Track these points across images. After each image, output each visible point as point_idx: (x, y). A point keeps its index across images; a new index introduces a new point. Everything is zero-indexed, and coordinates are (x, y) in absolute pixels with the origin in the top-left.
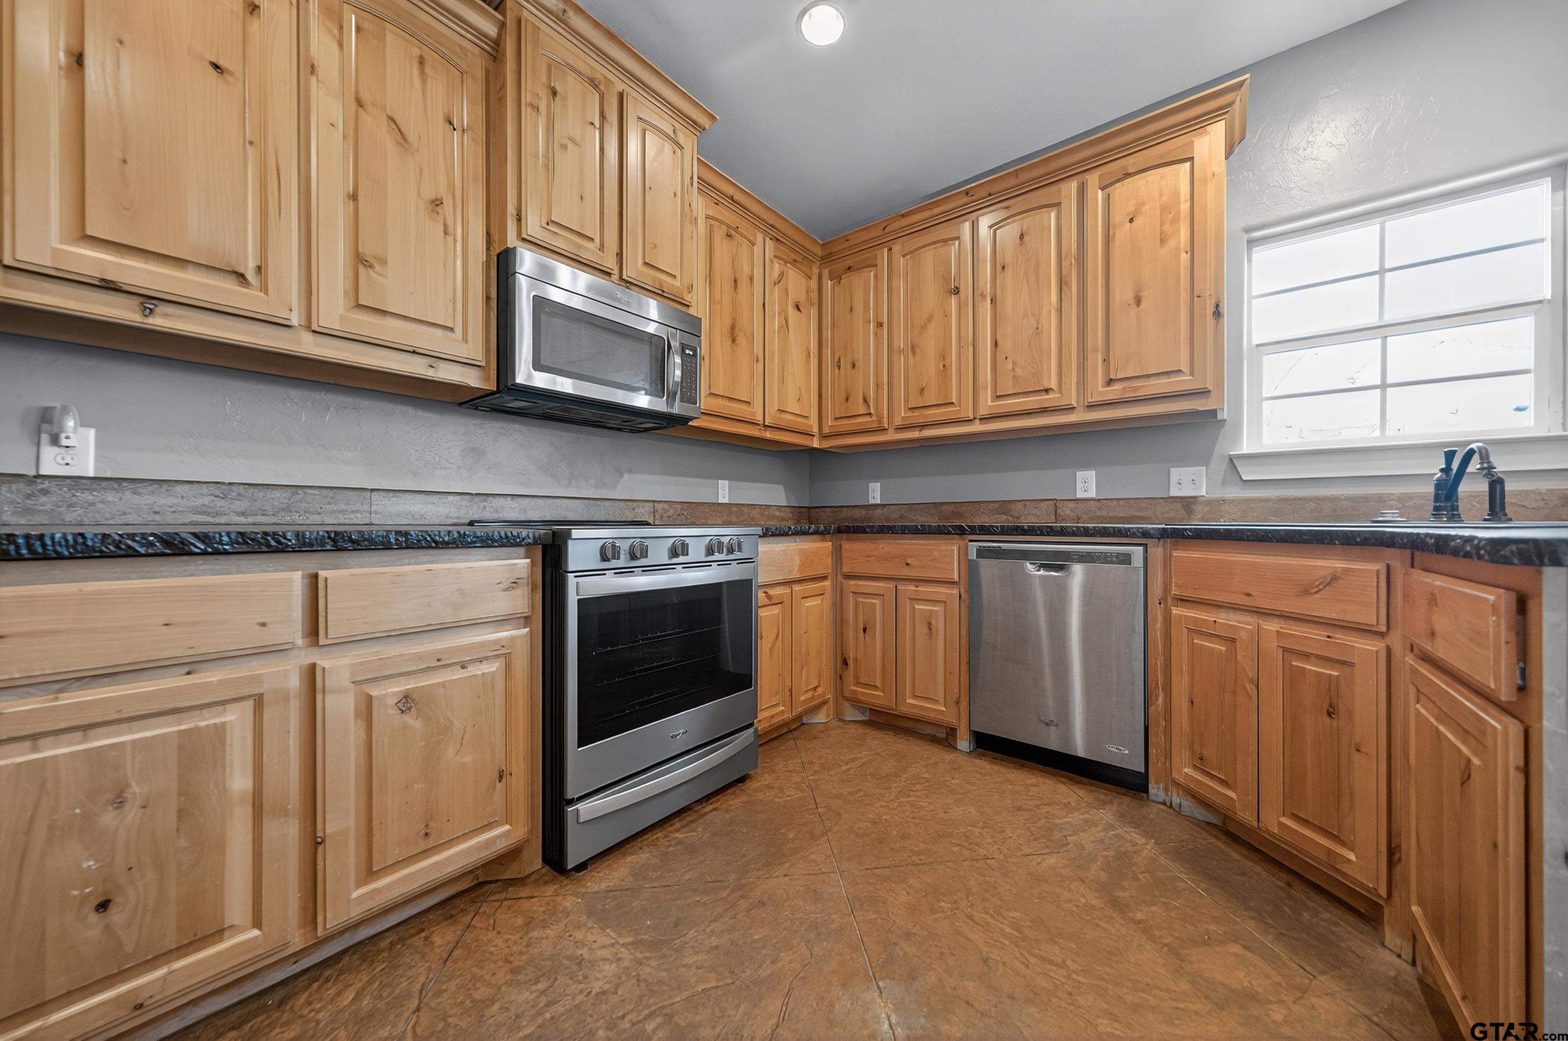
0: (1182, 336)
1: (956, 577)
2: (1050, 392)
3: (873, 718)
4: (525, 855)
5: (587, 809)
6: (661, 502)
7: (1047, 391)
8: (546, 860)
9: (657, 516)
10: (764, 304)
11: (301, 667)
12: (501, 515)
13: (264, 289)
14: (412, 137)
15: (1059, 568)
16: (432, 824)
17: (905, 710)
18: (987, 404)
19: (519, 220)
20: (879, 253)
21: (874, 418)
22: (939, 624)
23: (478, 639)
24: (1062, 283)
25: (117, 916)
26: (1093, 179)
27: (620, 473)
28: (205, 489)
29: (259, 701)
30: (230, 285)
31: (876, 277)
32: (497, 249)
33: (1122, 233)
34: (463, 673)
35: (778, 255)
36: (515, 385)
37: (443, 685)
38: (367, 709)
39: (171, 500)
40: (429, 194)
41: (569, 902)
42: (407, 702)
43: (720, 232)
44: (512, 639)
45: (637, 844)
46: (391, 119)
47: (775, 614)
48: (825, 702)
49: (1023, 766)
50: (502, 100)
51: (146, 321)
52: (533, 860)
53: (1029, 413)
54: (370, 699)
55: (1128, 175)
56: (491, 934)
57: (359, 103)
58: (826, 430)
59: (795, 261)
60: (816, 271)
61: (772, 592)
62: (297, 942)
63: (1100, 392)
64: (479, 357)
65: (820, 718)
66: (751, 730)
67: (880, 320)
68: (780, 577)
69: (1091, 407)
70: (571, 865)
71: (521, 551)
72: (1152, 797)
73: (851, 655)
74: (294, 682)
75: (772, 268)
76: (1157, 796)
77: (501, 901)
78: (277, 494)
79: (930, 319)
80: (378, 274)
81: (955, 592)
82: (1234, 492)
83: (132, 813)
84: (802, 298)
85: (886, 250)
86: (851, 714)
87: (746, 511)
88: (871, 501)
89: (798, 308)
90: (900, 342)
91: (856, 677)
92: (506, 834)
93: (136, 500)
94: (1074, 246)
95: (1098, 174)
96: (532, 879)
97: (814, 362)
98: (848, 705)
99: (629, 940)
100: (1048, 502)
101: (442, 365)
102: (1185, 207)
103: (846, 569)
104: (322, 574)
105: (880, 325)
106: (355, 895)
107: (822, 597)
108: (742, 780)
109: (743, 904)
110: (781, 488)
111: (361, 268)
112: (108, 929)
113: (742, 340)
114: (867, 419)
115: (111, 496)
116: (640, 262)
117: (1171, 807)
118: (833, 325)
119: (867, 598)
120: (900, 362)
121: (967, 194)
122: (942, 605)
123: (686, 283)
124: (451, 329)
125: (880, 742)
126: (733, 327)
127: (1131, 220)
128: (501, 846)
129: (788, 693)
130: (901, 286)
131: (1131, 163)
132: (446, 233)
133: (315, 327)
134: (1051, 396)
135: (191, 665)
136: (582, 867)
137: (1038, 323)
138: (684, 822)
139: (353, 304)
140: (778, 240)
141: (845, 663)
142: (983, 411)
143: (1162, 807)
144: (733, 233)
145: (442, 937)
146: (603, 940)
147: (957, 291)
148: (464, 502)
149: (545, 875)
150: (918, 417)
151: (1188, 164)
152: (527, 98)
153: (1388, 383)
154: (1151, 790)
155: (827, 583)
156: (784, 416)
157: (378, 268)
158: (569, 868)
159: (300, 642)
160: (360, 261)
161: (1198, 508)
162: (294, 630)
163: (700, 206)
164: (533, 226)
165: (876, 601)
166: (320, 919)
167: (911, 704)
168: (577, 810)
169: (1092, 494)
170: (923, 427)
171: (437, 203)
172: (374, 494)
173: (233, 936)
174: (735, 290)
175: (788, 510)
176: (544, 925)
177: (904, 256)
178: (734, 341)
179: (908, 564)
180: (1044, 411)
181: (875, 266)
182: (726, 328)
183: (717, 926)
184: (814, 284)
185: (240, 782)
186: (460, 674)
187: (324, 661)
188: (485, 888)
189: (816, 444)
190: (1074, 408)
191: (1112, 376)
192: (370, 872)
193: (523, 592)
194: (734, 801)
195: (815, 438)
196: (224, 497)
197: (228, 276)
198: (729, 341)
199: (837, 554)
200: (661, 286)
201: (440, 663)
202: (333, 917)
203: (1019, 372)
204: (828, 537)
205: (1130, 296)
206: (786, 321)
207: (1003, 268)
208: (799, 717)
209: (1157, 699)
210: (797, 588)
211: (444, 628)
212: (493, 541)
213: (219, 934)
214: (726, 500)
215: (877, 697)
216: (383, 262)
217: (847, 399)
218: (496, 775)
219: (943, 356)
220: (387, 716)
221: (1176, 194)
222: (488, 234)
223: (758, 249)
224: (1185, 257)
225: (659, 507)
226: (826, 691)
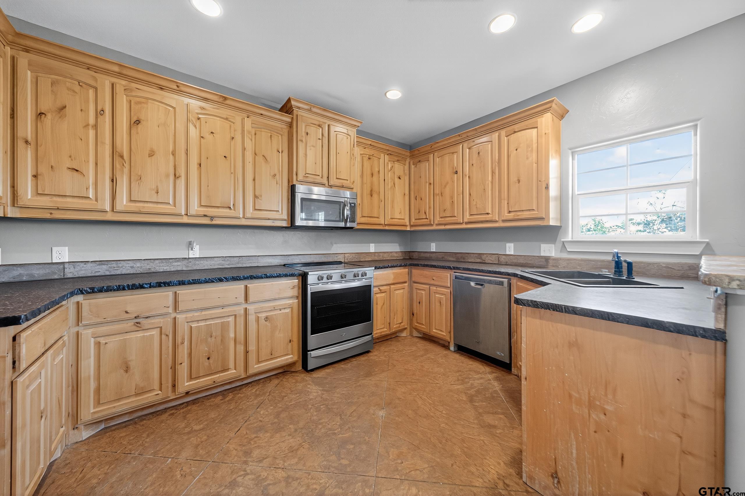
0: (534, 196)
1: (449, 286)
2: (489, 214)
3: (424, 336)
4: (297, 364)
5: (313, 354)
6: (347, 253)
7: (488, 214)
8: (303, 367)
9: (346, 259)
10: (384, 180)
11: (244, 308)
12: (293, 261)
13: (235, 210)
14: (268, 159)
15: (482, 285)
16: (273, 352)
17: (432, 334)
18: (467, 218)
19: (297, 175)
20: (430, 156)
21: (428, 220)
22: (444, 302)
23: (284, 303)
24: (493, 173)
25: (211, 361)
26: (503, 132)
27: (332, 244)
28: (220, 258)
29: (235, 316)
30: (228, 210)
31: (428, 165)
32: (291, 184)
33: (513, 153)
34: (281, 312)
35: (390, 160)
36: (295, 225)
37: (275, 315)
38: (258, 319)
39: (213, 262)
40: (272, 174)
41: (308, 378)
42: (267, 319)
43: (366, 159)
44: (293, 303)
45: (330, 366)
46: (264, 156)
47: (382, 296)
48: (406, 329)
49: (471, 358)
50: (292, 139)
51: (212, 222)
52: (299, 367)
53: (482, 222)
54: (258, 317)
55: (515, 132)
56: (286, 383)
57: (255, 154)
58: (412, 224)
59: (398, 160)
60: (407, 162)
61: (381, 288)
62: (243, 376)
63: (507, 216)
64: (286, 218)
65: (404, 334)
66: (371, 336)
67: (430, 182)
68: (385, 283)
69: (504, 221)
70: (309, 369)
71: (296, 277)
72: (512, 372)
73: (415, 312)
74: (242, 312)
75: (388, 166)
76: (515, 372)
77: (290, 376)
78: (235, 259)
79: (447, 183)
80: (260, 200)
81: (449, 291)
82: (565, 256)
83: (213, 339)
84: (401, 174)
85: (432, 154)
86: (415, 334)
87: (381, 255)
88: (432, 251)
89: (400, 178)
90: (437, 191)
91: (417, 320)
92: (292, 358)
93: (207, 263)
94: (497, 158)
95: (505, 131)
96: (299, 372)
97: (407, 198)
98: (414, 330)
99: (321, 389)
100: (495, 255)
101: (276, 221)
102: (535, 146)
103: (413, 279)
104: (248, 285)
105: (430, 184)
106: (255, 366)
107: (403, 290)
108: (368, 352)
109: (354, 385)
110: (397, 244)
111: (256, 199)
112: (209, 363)
113: (375, 196)
114: (426, 220)
115: (202, 262)
116: (335, 178)
117: (518, 377)
118: (414, 183)
119: (420, 291)
120: (437, 198)
121: (459, 136)
122: (445, 295)
123: (352, 181)
124: (278, 211)
125: (423, 345)
126: (371, 191)
127: (516, 150)
128: (290, 361)
129: (388, 325)
130: (437, 169)
131: (516, 127)
132: (277, 183)
133: (245, 217)
134: (490, 216)
135: (223, 307)
136: (312, 370)
137: (484, 187)
138: (345, 363)
139: (254, 209)
140: (391, 154)
141: (413, 314)
142: (466, 220)
143: (516, 376)
144: (371, 157)
145: (276, 381)
146: (314, 388)
147: (456, 172)
148: (283, 258)
149: (303, 371)
150: (443, 221)
151: (536, 129)
152: (299, 138)
153: (628, 213)
154: (513, 370)
155: (406, 284)
156: (393, 220)
157: (260, 198)
158: (308, 369)
159: (243, 302)
160: (256, 197)
161: (551, 262)
162: (242, 299)
163: (358, 151)
164: (300, 177)
165: (423, 292)
166: (248, 371)
167: (435, 332)
168: (311, 353)
169: (512, 253)
170: (445, 224)
171: (275, 175)
172: (259, 257)
173: (231, 371)
174: (372, 177)
175: (400, 253)
176: (300, 383)
177: (438, 158)
178: (371, 196)
179: (433, 279)
180: (487, 221)
181: (429, 161)
182: (369, 192)
183: (345, 389)
184: (407, 167)
185: (232, 335)
186: (279, 312)
187: (249, 307)
188: (287, 373)
189: (408, 229)
190: (497, 221)
191: (510, 210)
192: (259, 362)
193: (296, 289)
194: (363, 358)
195: (408, 227)
196: (224, 260)
197: (228, 208)
198: (369, 196)
199: (410, 274)
200: (342, 184)
201: (274, 309)
202: (251, 371)
203: (478, 206)
204: (407, 267)
205: (516, 179)
206: (394, 184)
207: (472, 165)
208: (395, 333)
209: (514, 336)
210: (392, 286)
211: (275, 300)
212: (288, 275)
213: (228, 370)
214: (373, 251)
215: (424, 328)
216: (261, 196)
217: (419, 212)
218: (289, 341)
219: (452, 197)
220: (262, 322)
221: (532, 141)
222: (288, 180)
223: (382, 161)
224: (535, 165)
225: (346, 255)
226: (405, 324)
